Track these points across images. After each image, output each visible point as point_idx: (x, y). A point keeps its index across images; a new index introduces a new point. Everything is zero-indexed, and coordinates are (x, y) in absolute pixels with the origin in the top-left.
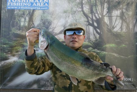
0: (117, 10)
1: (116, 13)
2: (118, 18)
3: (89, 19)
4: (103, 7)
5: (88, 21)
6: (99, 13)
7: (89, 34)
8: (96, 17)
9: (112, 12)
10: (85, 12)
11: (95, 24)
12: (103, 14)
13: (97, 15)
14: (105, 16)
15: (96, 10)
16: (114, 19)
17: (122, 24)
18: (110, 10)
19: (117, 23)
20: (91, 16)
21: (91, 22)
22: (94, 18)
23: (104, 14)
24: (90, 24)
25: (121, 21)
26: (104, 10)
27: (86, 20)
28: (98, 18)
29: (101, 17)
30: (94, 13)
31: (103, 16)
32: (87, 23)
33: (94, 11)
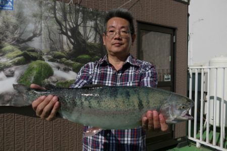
0: (91, 21)
1: (91, 23)
2: (93, 29)
3: (63, 27)
4: (77, 15)
5: (61, 29)
6: (73, 21)
7: (62, 43)
8: (70, 26)
9: (87, 22)
10: (58, 18)
11: (69, 33)
12: (77, 23)
13: (71, 23)
14: (79, 25)
15: (70, 18)
16: (88, 29)
17: (96, 35)
18: (84, 20)
19: (91, 34)
20: (64, 24)
21: (64, 31)
22: (68, 26)
23: (79, 24)
24: (63, 33)
25: (95, 32)
26: (79, 19)
27: (59, 27)
28: (72, 27)
29: (75, 26)
30: (68, 21)
31: (77, 26)
32: (61, 32)
33: (68, 19)
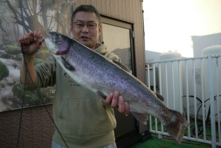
0: (52, 10)
1: (51, 13)
2: (54, 19)
3: (18, 15)
4: (35, 2)
5: (16, 18)
6: (30, 9)
7: (18, 35)
8: (26, 14)
9: (46, 11)
10: (12, 4)
11: (27, 23)
12: (35, 11)
13: (28, 11)
14: (38, 14)
15: (27, 4)
16: (49, 19)
17: (58, 27)
18: (44, 8)
19: (52, 25)
20: (20, 11)
21: (20, 20)
22: (24, 14)
23: (37, 12)
24: (19, 22)
25: (56, 24)
26: (37, 6)
28: (30, 15)
29: (33, 14)
30: (24, 8)
31: (36, 14)
32: (15, 21)
33: (24, 5)
